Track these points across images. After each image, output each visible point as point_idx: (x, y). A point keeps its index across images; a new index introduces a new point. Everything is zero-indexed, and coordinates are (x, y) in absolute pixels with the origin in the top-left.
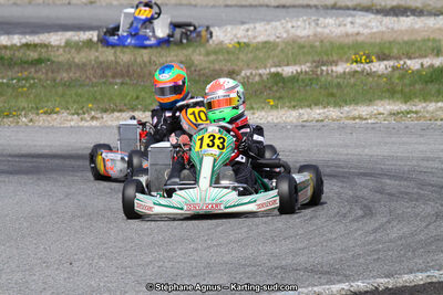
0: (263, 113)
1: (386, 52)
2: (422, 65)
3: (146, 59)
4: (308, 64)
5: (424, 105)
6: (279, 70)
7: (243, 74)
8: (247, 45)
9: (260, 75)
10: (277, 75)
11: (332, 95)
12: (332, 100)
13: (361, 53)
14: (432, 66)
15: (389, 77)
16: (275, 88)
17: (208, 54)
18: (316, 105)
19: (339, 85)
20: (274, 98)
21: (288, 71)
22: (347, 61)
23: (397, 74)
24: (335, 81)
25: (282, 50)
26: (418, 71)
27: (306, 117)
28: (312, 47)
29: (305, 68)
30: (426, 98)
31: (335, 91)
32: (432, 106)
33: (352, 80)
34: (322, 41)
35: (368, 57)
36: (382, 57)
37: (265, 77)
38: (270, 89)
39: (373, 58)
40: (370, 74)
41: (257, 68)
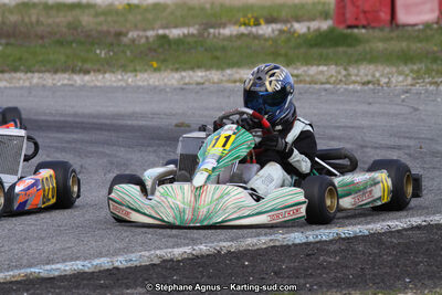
0: (146, 76)
1: (275, 14)
2: (309, 28)
3: (34, 19)
4: (197, 27)
5: (305, 68)
6: (167, 32)
7: (130, 35)
8: (137, 6)
9: (147, 38)
10: (164, 37)
11: (217, 58)
12: (215, 62)
13: (250, 15)
14: (319, 29)
15: (275, 40)
16: (160, 50)
17: (97, 15)
18: (199, 67)
19: (224, 49)
20: (157, 61)
21: (175, 33)
22: (235, 24)
23: (283, 37)
24: (221, 44)
25: (172, 13)
26: (304, 35)
27: (187, 80)
28: (202, 9)
29: (193, 30)
30: (308, 61)
31: (219, 54)
32: (313, 70)
33: (238, 43)
34: (213, 4)
35: (257, 19)
36: (270, 20)
37: (151, 40)
38: (155, 50)
39: (262, 21)
40: (257, 37)
41: (145, 30)
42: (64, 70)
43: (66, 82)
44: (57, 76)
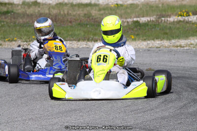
3: (66, 12)
4: (155, 17)
6: (138, 19)
8: (122, 5)
9: (128, 22)
10: (137, 22)
11: (166, 34)
12: (165, 36)
13: (184, 11)
16: (135, 29)
17: (100, 10)
18: (157, 38)
19: (170, 28)
20: (134, 35)
21: (143, 20)
22: (176, 15)
24: (168, 26)
25: (141, 9)
27: (151, 45)
28: (157, 7)
29: (153, 18)
31: (168, 31)
33: (178, 26)
34: (163, 4)
35: (188, 13)
36: (195, 13)
37: (130, 23)
38: (133, 29)
39: (190, 13)
40: (188, 22)
41: (126, 18)
42: (84, 40)
43: (84, 46)
44: (79, 43)
